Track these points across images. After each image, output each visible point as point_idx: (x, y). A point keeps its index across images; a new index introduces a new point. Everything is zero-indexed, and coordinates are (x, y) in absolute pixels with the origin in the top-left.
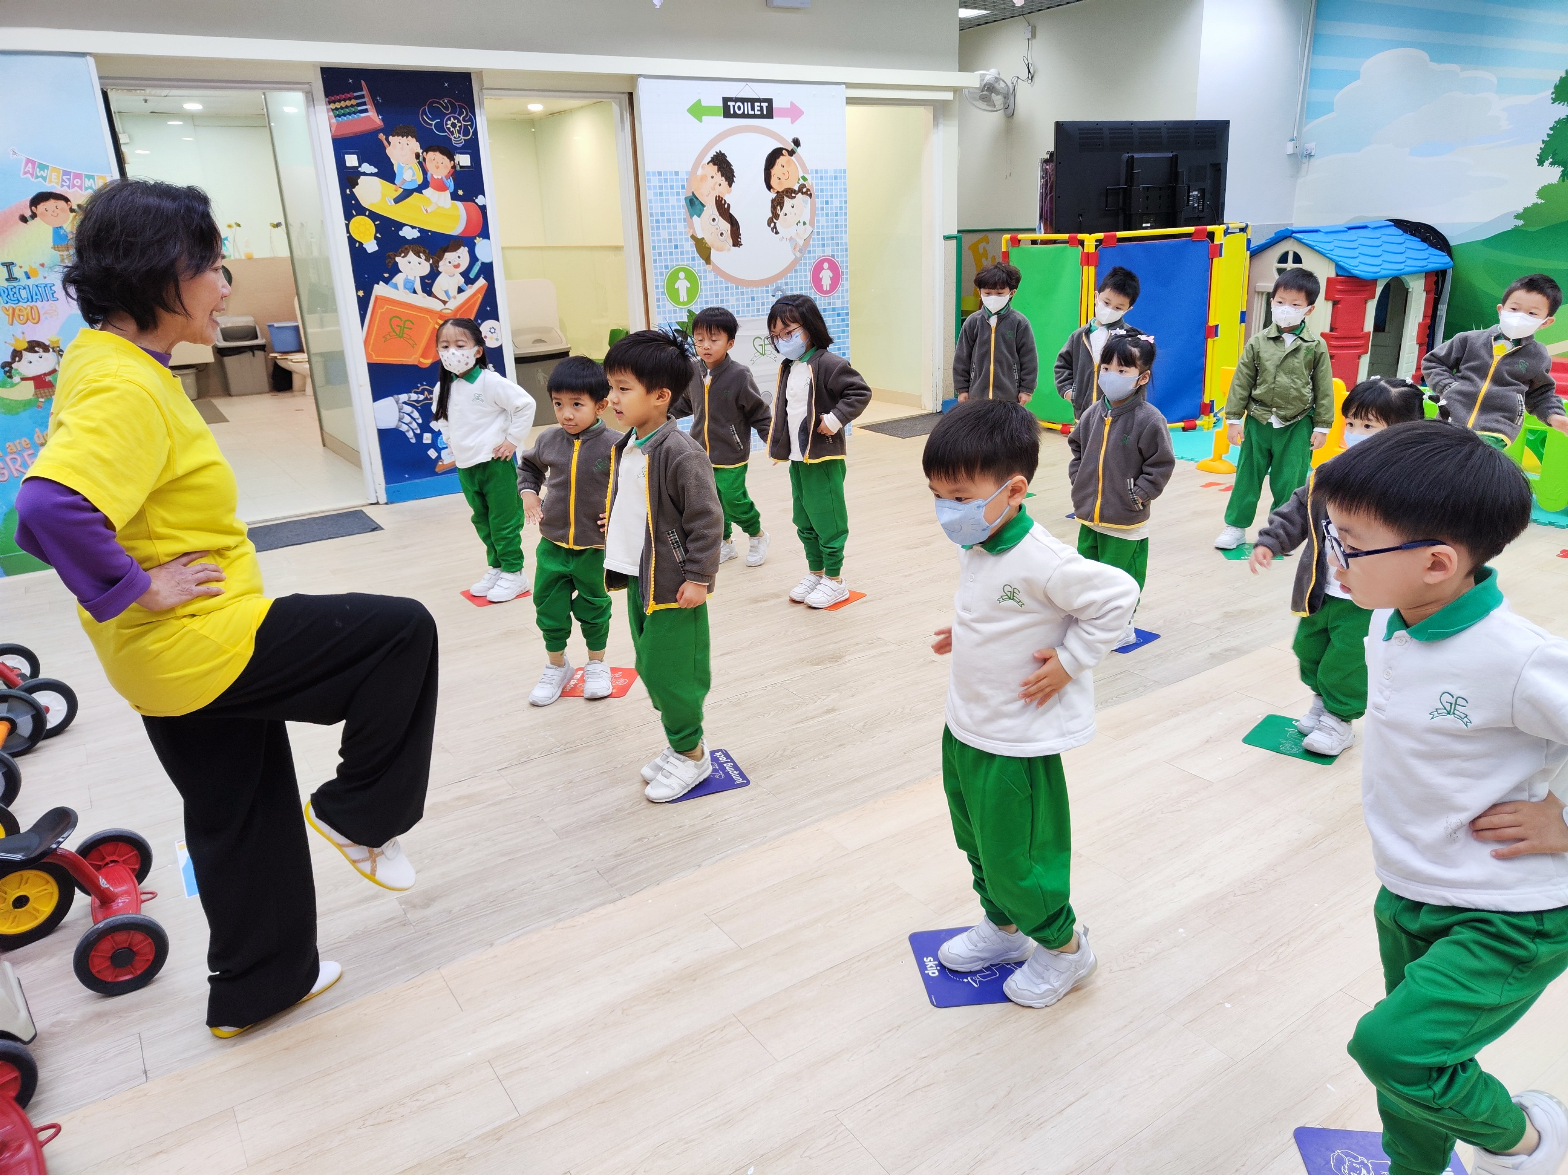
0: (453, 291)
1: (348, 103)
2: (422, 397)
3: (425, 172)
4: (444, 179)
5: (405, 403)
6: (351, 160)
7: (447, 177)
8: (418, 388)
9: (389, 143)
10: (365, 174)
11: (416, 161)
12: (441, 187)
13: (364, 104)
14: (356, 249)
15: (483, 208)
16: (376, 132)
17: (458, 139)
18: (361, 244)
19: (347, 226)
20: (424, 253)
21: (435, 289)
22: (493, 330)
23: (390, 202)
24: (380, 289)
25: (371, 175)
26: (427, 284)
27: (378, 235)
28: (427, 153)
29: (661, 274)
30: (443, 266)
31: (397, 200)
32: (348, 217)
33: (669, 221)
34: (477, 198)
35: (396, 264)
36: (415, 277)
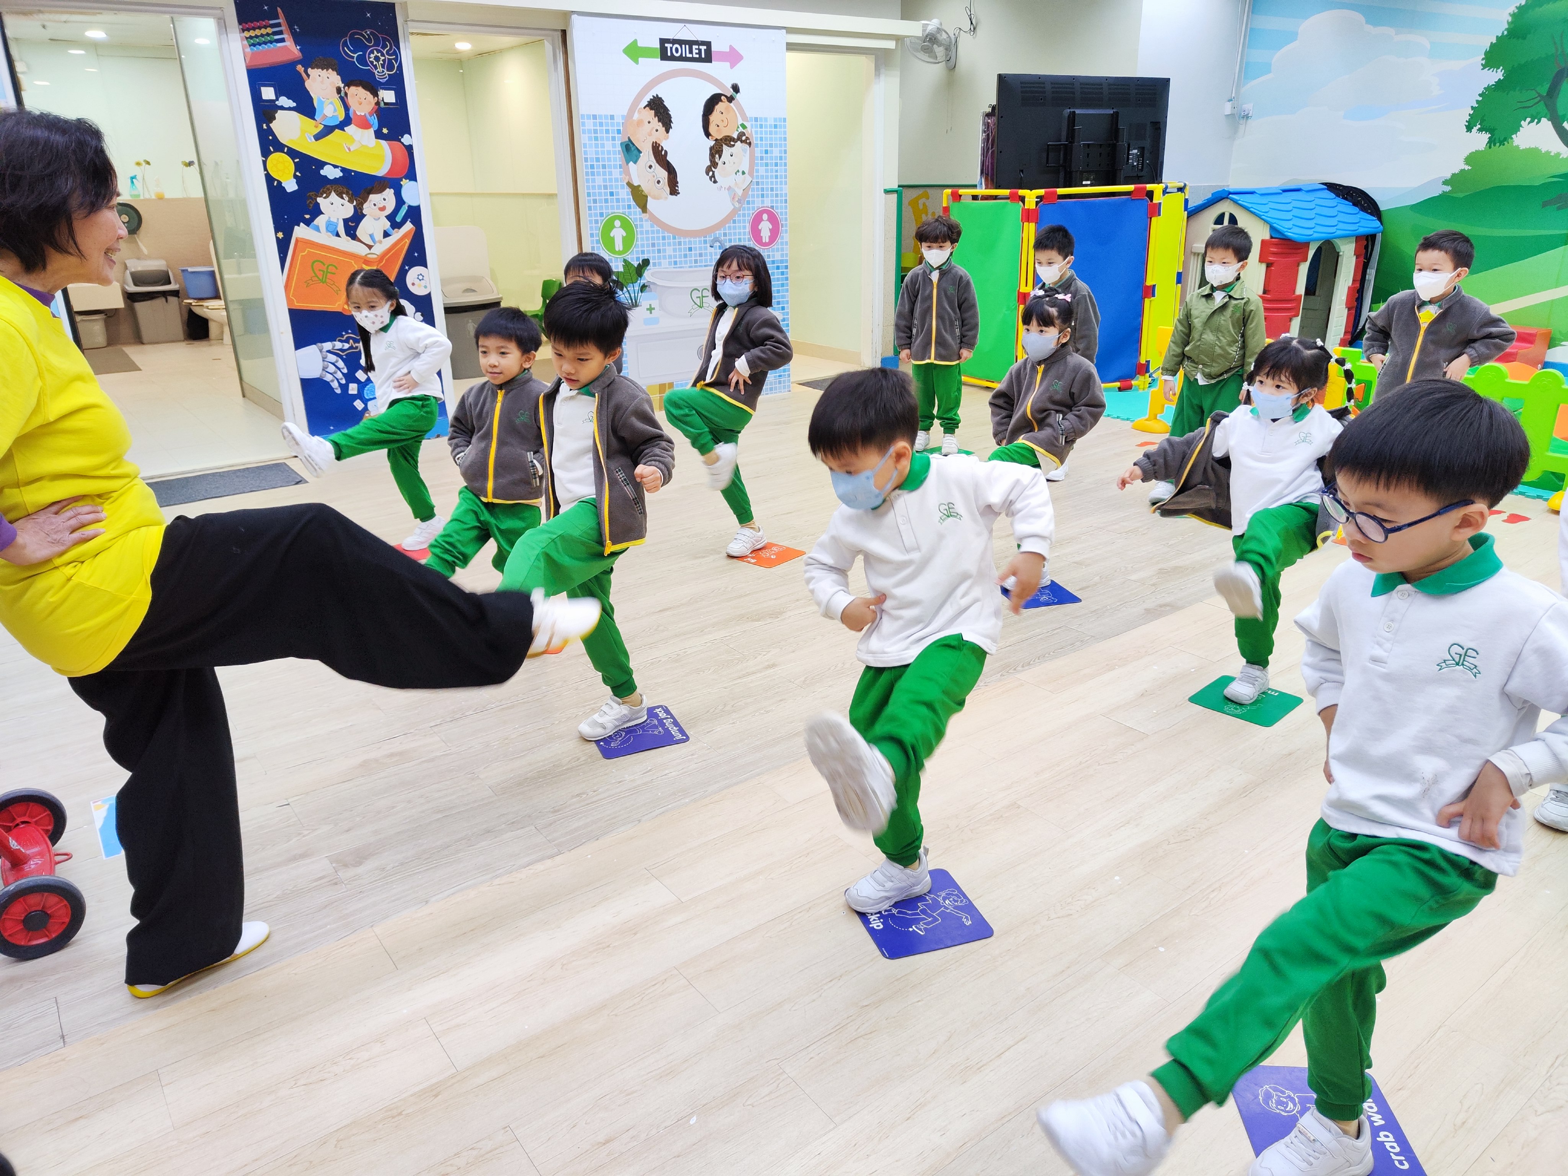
0: (379, 235)
1: (264, 31)
2: (347, 346)
3: (347, 108)
4: (368, 116)
5: (329, 351)
6: (268, 93)
7: (371, 114)
8: (343, 336)
9: (308, 76)
10: (282, 108)
11: (337, 96)
12: (364, 124)
13: (281, 33)
14: (274, 188)
15: (409, 148)
16: (294, 63)
17: (381, 73)
18: (279, 183)
19: (265, 163)
20: (347, 194)
21: (359, 233)
22: (421, 277)
23: (311, 139)
24: (300, 231)
25: (290, 109)
26: (351, 226)
27: (298, 174)
28: (349, 88)
29: (596, 222)
30: (367, 208)
31: (318, 137)
32: (265, 153)
33: (604, 167)
34: (402, 137)
35: (318, 205)
36: (338, 219)
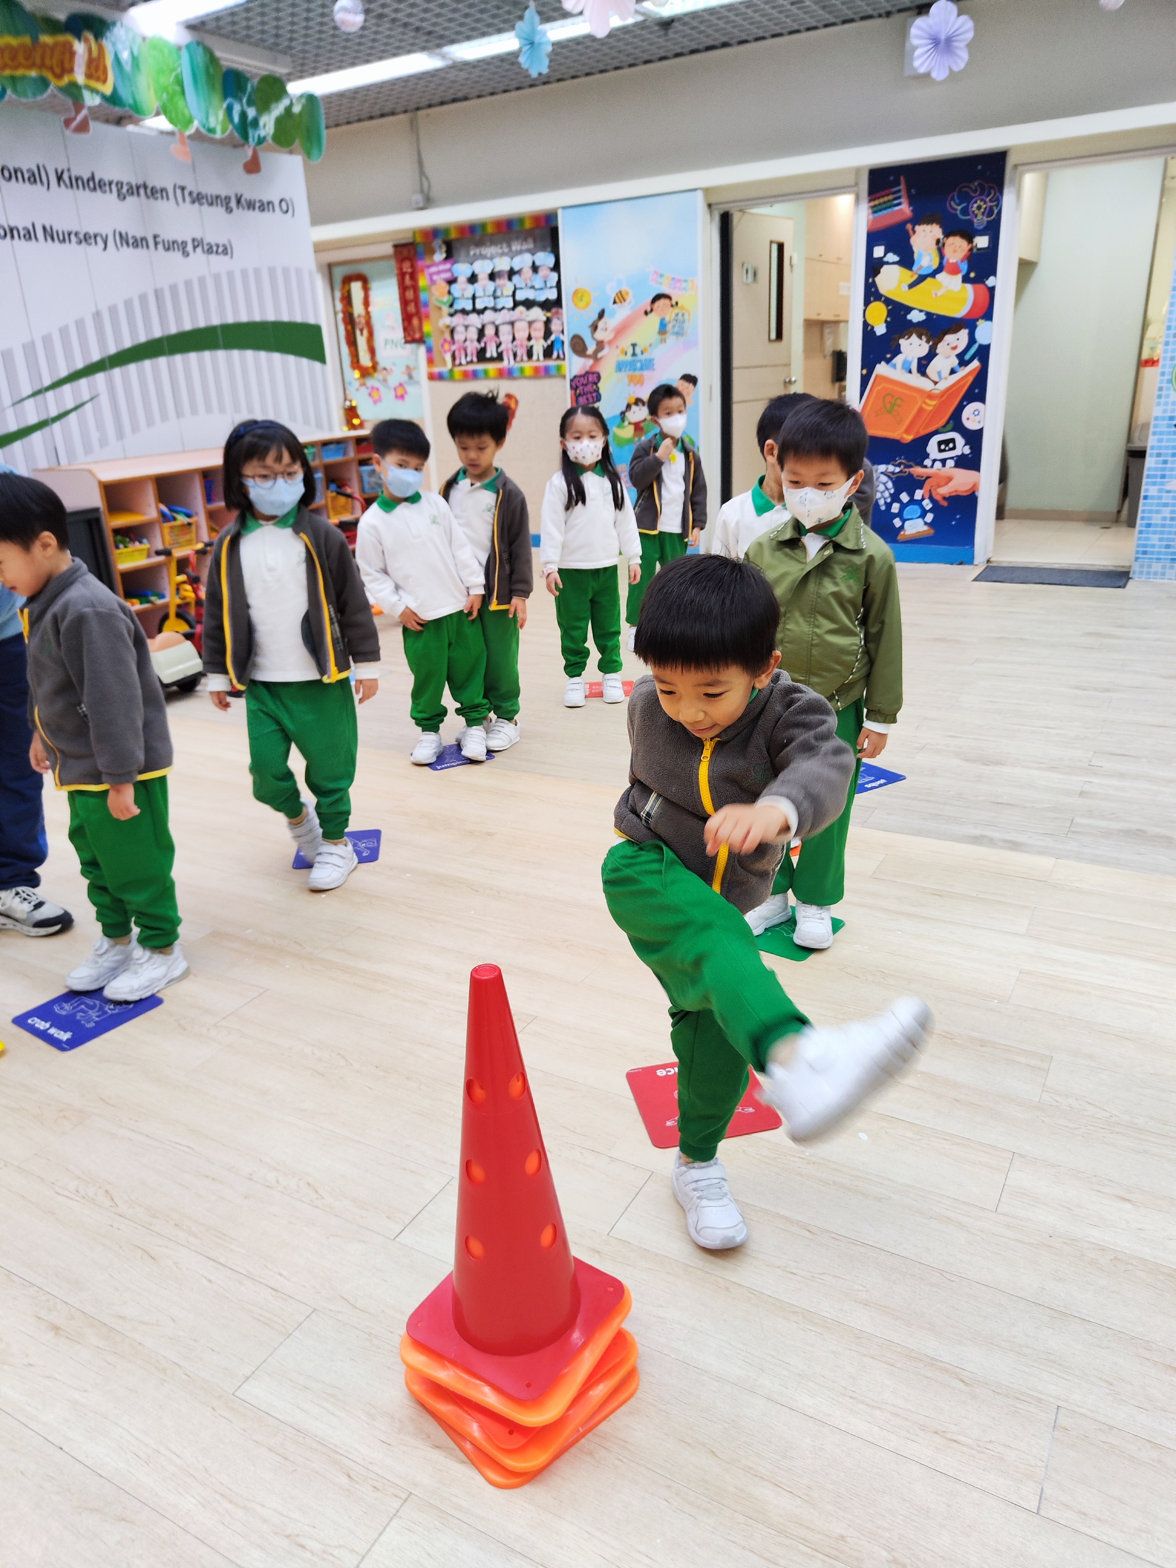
0: (946, 373)
1: (886, 199)
2: (898, 470)
3: (942, 256)
4: (959, 262)
6: (879, 252)
7: (962, 261)
8: (894, 460)
9: (914, 232)
10: (888, 263)
11: (934, 247)
12: (954, 271)
13: (900, 198)
14: (868, 331)
15: (992, 290)
17: (980, 221)
18: (873, 328)
19: (865, 311)
20: (926, 335)
21: (930, 370)
22: (977, 412)
23: (905, 288)
24: (881, 369)
25: (894, 263)
26: (923, 365)
27: (889, 319)
28: (947, 238)
30: (941, 348)
31: (912, 286)
32: (867, 303)
34: (987, 279)
35: (899, 345)
36: (913, 358)
